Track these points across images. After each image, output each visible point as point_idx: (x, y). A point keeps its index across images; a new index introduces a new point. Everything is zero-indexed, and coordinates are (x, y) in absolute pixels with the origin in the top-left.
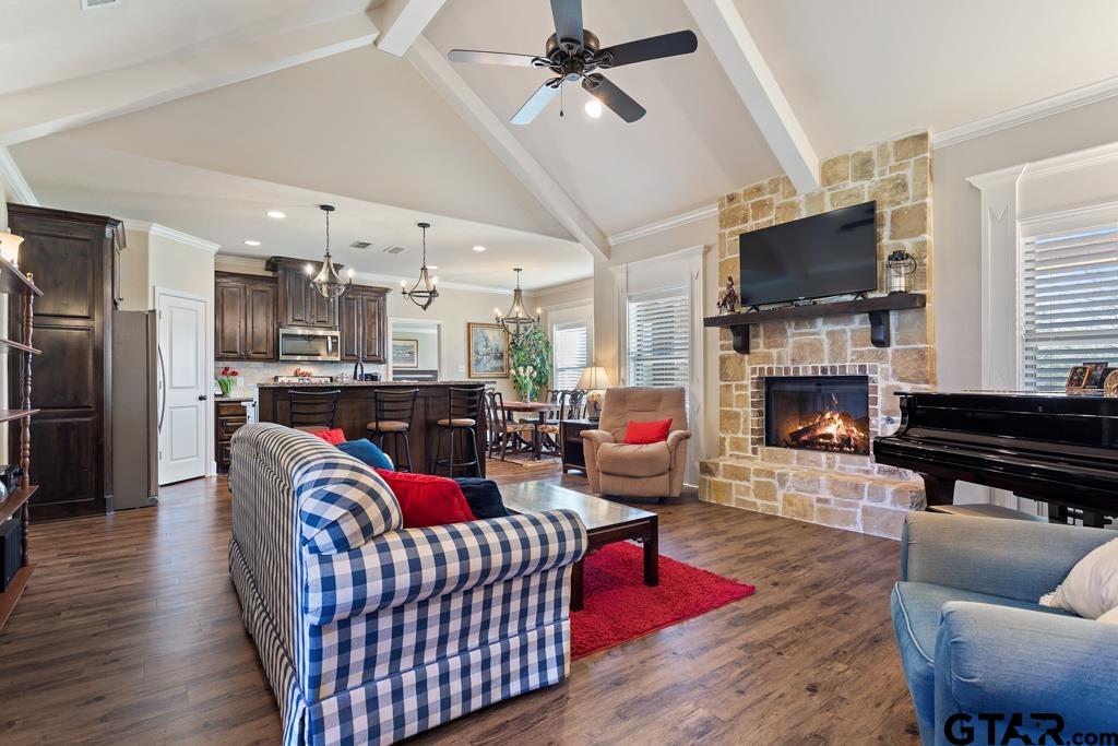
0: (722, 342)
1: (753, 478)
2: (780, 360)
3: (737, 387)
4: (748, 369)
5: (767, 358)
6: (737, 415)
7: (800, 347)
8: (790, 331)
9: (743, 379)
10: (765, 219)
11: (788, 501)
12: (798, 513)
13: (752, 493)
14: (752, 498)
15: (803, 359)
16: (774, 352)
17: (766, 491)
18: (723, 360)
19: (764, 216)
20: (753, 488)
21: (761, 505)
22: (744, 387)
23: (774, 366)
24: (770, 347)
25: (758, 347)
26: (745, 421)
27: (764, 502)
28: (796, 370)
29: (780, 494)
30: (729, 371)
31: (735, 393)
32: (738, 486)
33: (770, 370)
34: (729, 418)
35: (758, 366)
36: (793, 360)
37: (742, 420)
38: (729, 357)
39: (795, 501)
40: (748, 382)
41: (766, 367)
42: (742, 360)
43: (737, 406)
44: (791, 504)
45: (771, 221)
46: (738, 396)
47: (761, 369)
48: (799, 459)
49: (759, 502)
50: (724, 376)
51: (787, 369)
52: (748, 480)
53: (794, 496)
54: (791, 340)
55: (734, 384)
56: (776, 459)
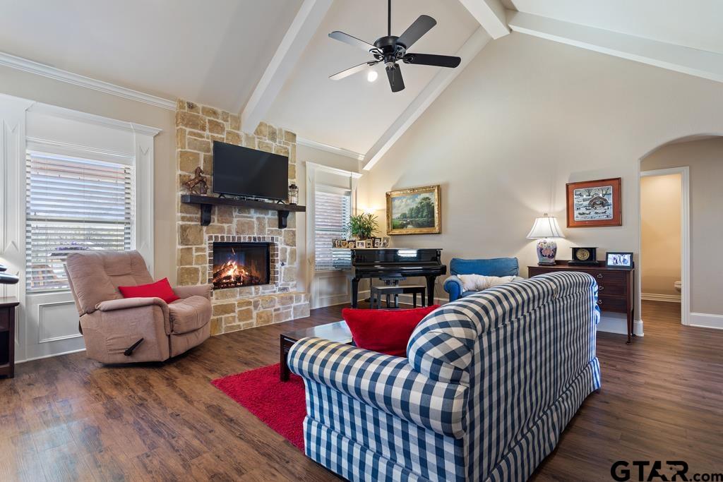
0: (183, 215)
1: (237, 310)
2: (229, 231)
3: (197, 250)
4: (206, 237)
5: (221, 230)
6: (196, 270)
7: (241, 225)
8: (235, 214)
9: (202, 243)
10: (220, 136)
11: (259, 316)
12: (264, 322)
13: (237, 320)
14: (237, 323)
15: (243, 232)
16: (226, 226)
17: (246, 315)
18: (184, 229)
19: (218, 133)
20: (237, 316)
21: (243, 325)
22: (203, 250)
23: (225, 235)
24: (223, 223)
25: (214, 222)
26: (203, 273)
27: (244, 322)
28: (239, 238)
29: (254, 314)
30: (190, 237)
31: (195, 254)
32: (226, 318)
33: (222, 237)
34: (190, 273)
35: (213, 235)
36: (237, 232)
37: (200, 274)
38: (190, 227)
39: (263, 315)
40: (206, 246)
41: (220, 235)
42: (201, 230)
43: (196, 264)
44: (261, 318)
45: (223, 138)
46: (197, 256)
47: (216, 237)
48: (241, 293)
49: (241, 323)
50: (184, 240)
51: (234, 238)
52: (234, 312)
53: (262, 312)
54: (235, 220)
55: (194, 247)
56: (226, 296)
